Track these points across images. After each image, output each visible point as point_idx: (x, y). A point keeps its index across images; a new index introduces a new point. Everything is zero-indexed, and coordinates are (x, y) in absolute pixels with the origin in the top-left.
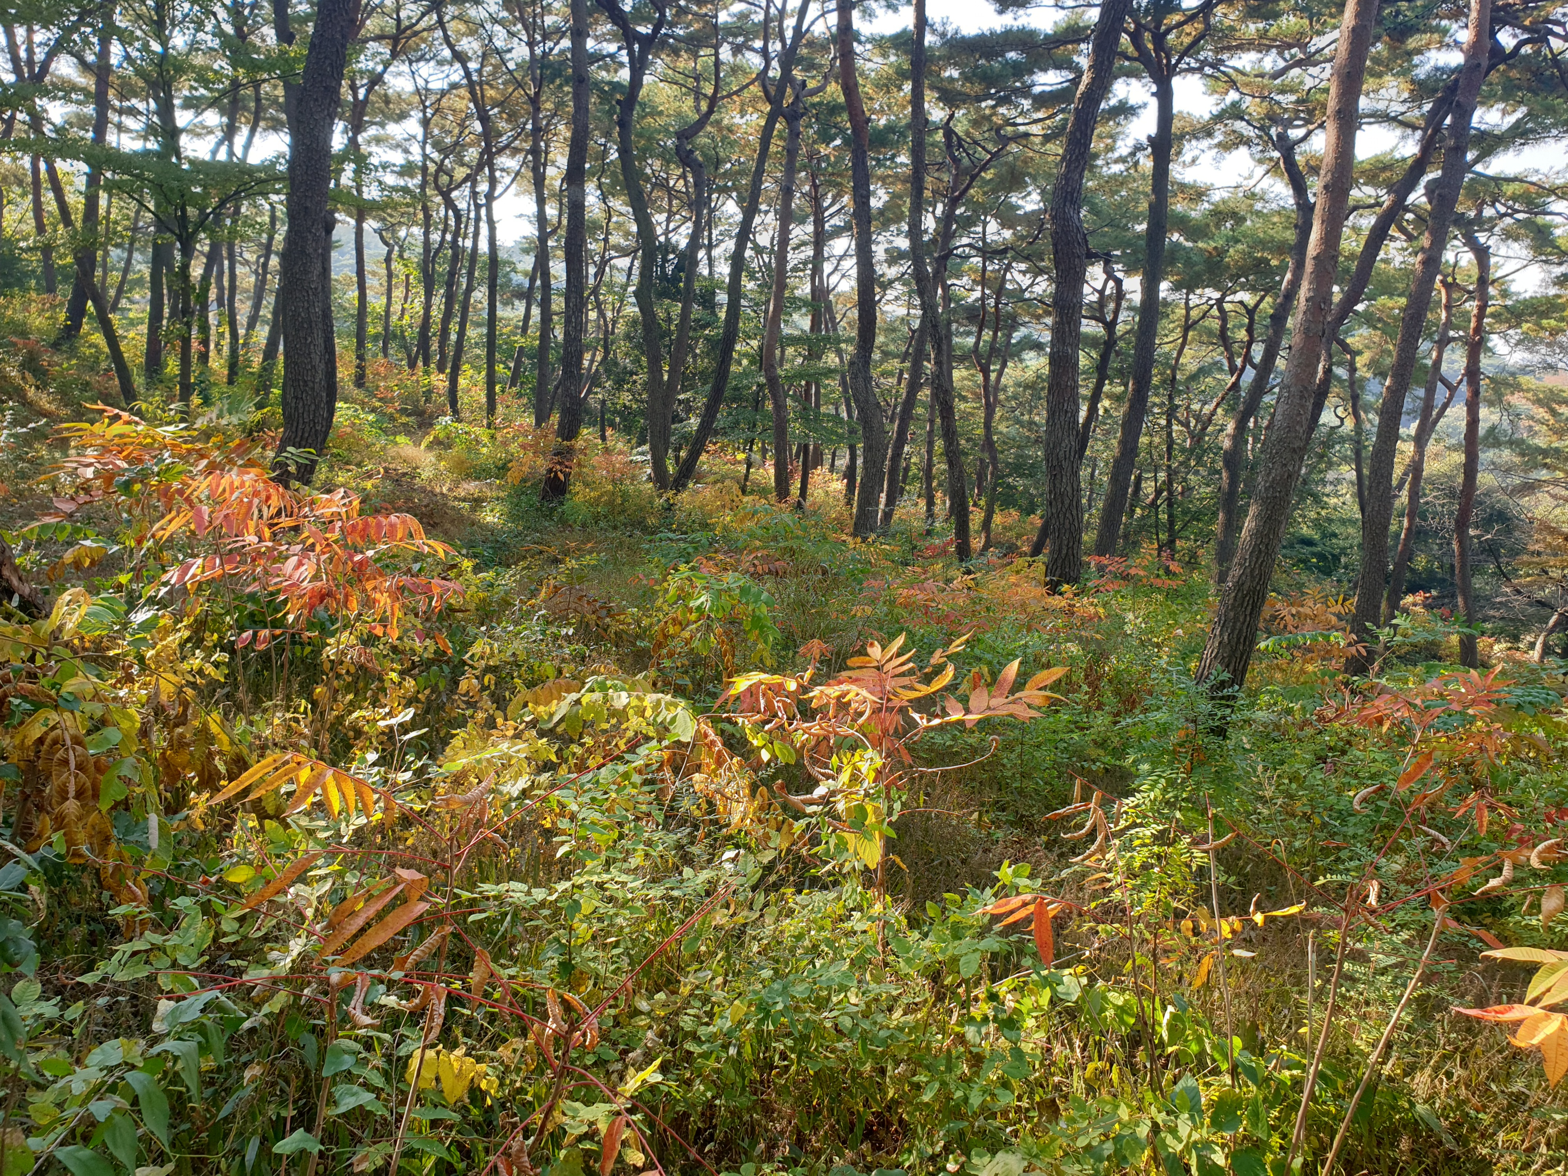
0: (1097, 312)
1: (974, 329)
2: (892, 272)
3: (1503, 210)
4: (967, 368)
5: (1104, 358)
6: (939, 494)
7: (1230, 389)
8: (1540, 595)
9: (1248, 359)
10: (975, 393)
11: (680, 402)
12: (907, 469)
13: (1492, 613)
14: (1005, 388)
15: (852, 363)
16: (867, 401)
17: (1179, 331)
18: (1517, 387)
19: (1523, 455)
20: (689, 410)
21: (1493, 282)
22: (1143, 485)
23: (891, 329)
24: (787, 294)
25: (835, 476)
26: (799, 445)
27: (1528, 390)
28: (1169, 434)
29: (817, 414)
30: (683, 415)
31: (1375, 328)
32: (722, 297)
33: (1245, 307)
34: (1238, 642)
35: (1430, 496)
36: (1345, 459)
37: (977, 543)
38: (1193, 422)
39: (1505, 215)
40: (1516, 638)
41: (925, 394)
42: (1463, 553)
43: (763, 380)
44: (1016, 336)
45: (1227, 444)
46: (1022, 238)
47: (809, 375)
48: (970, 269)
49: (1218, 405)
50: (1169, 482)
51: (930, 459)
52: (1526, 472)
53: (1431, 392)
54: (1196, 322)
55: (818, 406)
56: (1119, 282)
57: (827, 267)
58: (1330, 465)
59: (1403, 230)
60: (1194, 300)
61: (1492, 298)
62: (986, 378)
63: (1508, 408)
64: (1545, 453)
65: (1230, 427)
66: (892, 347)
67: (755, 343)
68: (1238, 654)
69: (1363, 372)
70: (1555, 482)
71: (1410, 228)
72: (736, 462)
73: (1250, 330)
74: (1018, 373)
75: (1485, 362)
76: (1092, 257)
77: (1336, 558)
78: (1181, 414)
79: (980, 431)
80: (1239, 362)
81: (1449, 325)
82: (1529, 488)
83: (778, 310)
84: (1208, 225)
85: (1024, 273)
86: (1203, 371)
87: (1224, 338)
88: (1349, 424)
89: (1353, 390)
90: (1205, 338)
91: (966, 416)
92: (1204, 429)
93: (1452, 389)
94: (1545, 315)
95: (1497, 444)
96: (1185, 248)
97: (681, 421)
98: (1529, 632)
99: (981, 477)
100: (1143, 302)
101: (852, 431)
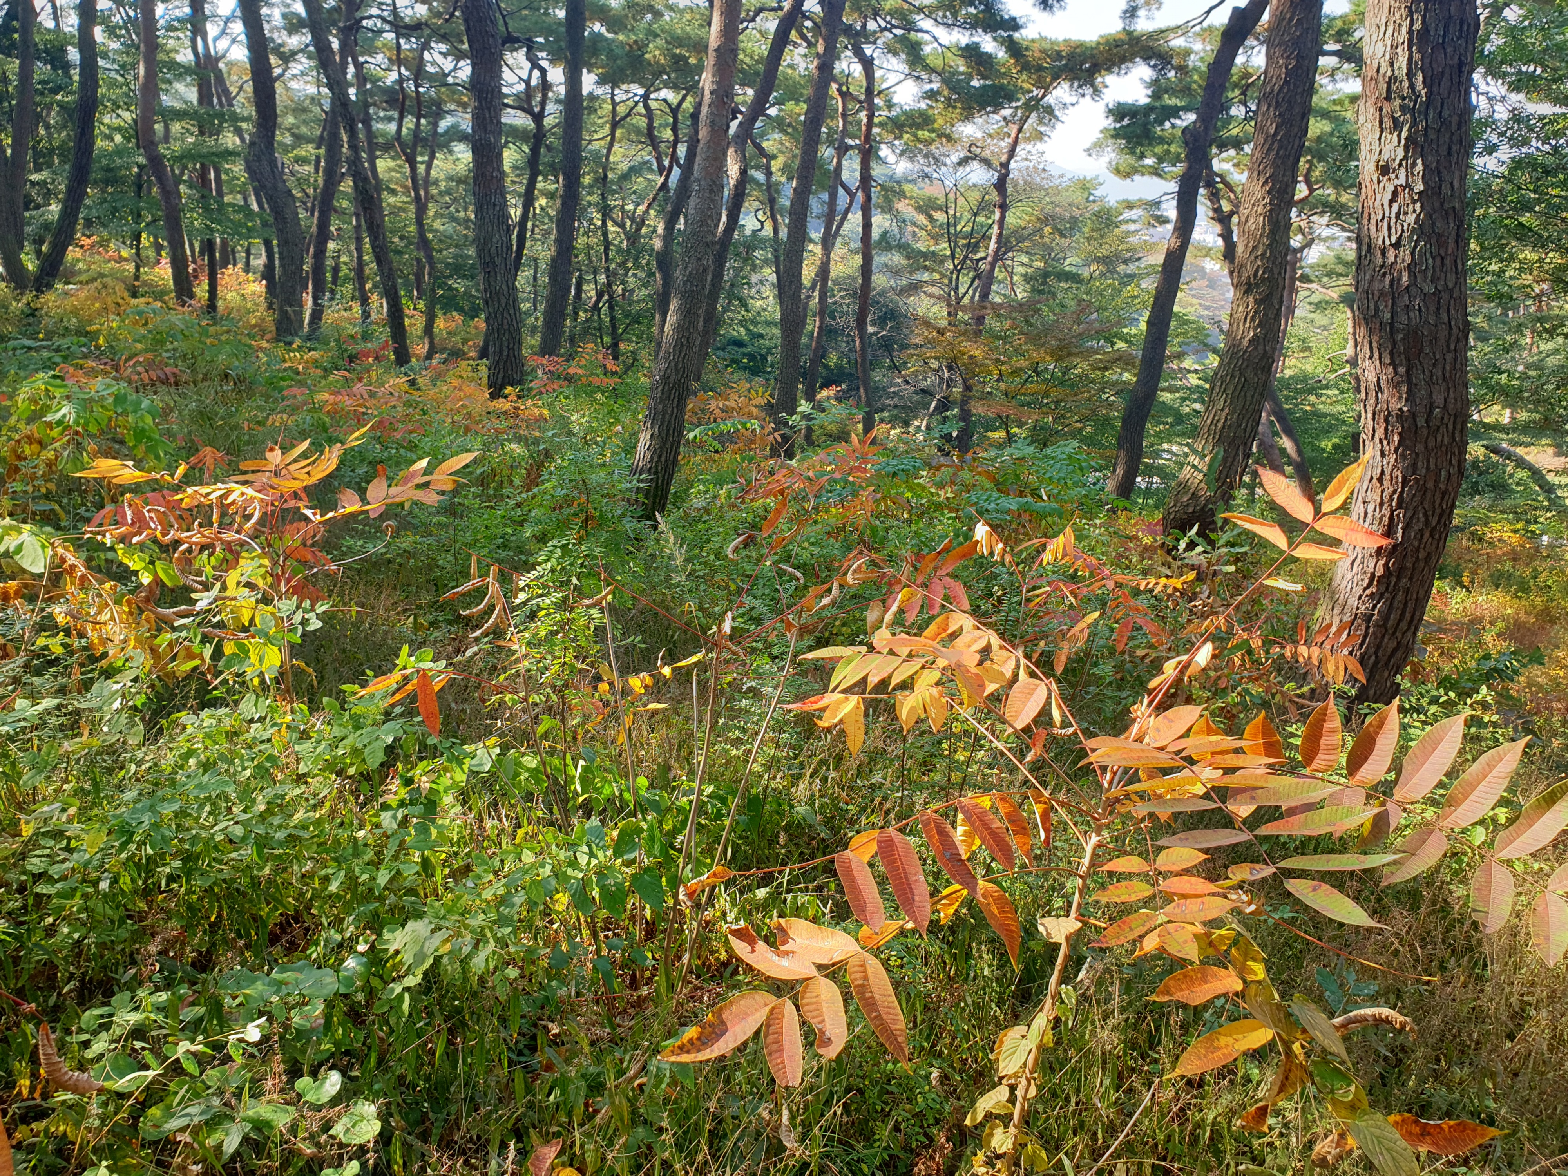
0: (524, 103)
1: (395, 114)
2: (294, 41)
3: (883, 24)
4: (392, 158)
5: (535, 151)
6: (375, 297)
7: (660, 189)
8: (923, 385)
9: (674, 158)
10: (404, 186)
11: (33, 184)
12: (336, 270)
13: (888, 402)
14: (436, 183)
15: (252, 144)
16: (275, 188)
17: (607, 129)
18: (902, 195)
19: (908, 258)
20: (48, 195)
21: (880, 93)
22: (585, 287)
23: (299, 109)
24: (162, 56)
25: (251, 276)
26: (202, 242)
27: (911, 198)
28: (605, 234)
29: (222, 206)
30: (40, 200)
31: (786, 133)
32: (73, 54)
33: (669, 105)
34: (668, 434)
35: (837, 297)
36: (766, 261)
37: (420, 349)
38: (628, 223)
39: (886, 29)
40: (907, 424)
41: (347, 186)
42: (863, 349)
43: (142, 160)
44: (444, 125)
45: (658, 244)
46: (439, 15)
47: (201, 156)
48: (385, 45)
49: (649, 205)
50: (609, 285)
51: (360, 257)
52: (910, 273)
53: (833, 196)
54: (623, 119)
55: (220, 194)
56: (543, 71)
57: (212, 30)
58: (754, 268)
59: (803, 37)
60: (620, 96)
61: (879, 109)
62: (413, 169)
63: (896, 215)
64: (924, 255)
65: (660, 229)
66: (304, 130)
67: (128, 116)
68: (668, 445)
69: (778, 177)
70: (932, 283)
71: (809, 35)
72: (121, 260)
73: (675, 130)
74: (449, 166)
75: (877, 171)
76: (511, 41)
77: (764, 358)
78: (617, 215)
79: (412, 228)
80: (666, 163)
81: (845, 133)
82: (914, 288)
83: (151, 75)
84: (626, 16)
85: (445, 55)
86: (634, 171)
87: (651, 137)
88: (768, 228)
89: (770, 194)
90: (633, 137)
91: (396, 211)
92: (639, 229)
93: (852, 195)
94: (920, 127)
95: (889, 248)
96: (607, 39)
97: (38, 207)
98: (916, 417)
99: (419, 276)
100: (568, 93)
101: (265, 224)
